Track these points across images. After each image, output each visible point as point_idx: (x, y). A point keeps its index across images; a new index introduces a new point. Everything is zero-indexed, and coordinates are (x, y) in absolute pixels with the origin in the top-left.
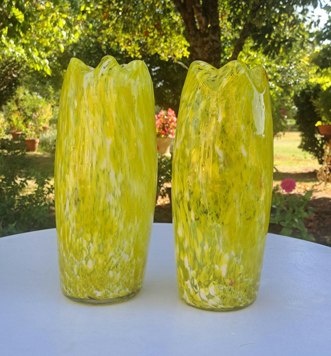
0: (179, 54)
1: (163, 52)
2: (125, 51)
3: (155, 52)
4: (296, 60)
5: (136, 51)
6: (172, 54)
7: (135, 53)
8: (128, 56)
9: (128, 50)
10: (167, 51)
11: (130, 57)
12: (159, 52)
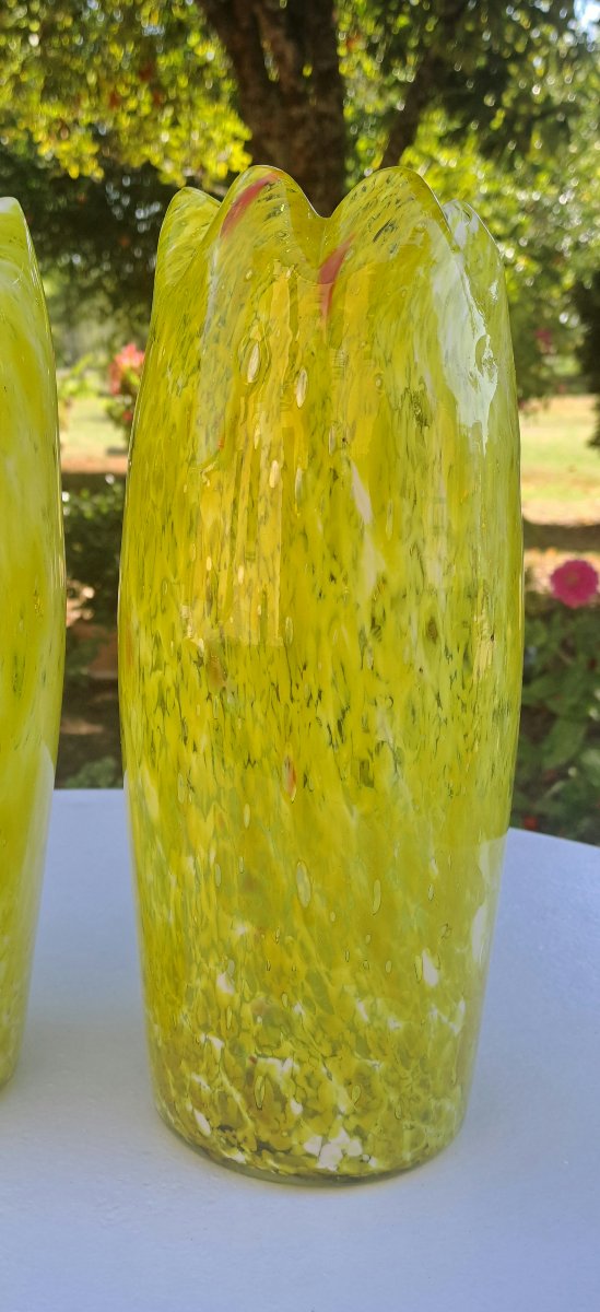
0: (218, 162)
1: (166, 157)
2: (55, 160)
3: (144, 160)
4: (578, 175)
5: (86, 159)
6: (195, 163)
7: (79, 161)
8: (58, 174)
9: (60, 156)
10: (180, 156)
11: (67, 176)
12: (156, 160)
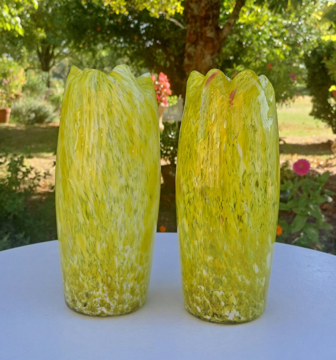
0: (171, 9)
1: (152, 7)
2: (109, 6)
3: (144, 8)
4: (305, 13)
5: (122, 7)
6: (163, 9)
7: (120, 9)
8: (112, 13)
9: (112, 6)
10: (158, 7)
11: (115, 14)
12: (148, 8)
